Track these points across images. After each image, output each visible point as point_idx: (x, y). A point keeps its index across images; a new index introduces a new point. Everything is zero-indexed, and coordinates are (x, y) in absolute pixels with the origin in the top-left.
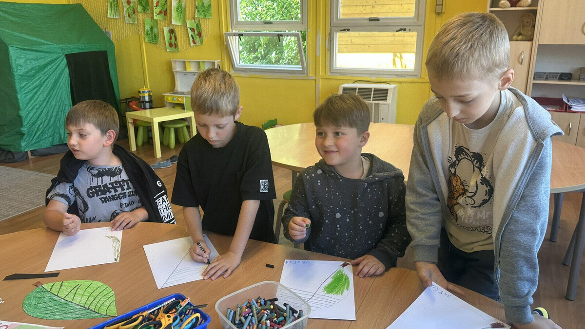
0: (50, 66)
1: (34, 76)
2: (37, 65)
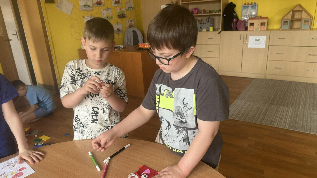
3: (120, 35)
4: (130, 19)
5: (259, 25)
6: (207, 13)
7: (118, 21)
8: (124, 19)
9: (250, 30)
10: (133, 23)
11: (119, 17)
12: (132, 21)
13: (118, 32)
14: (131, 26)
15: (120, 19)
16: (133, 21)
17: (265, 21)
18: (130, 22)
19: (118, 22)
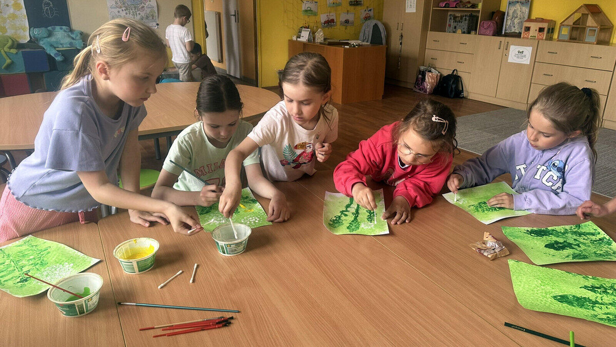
3: (349, 28)
4: (367, 7)
5: (536, 30)
6: (468, 8)
7: (349, 9)
8: (359, 8)
9: (521, 38)
10: (371, 13)
11: (351, 5)
12: (370, 10)
13: (346, 24)
14: (367, 18)
15: (352, 7)
16: (372, 11)
17: (545, 25)
18: (367, 12)
19: (348, 11)
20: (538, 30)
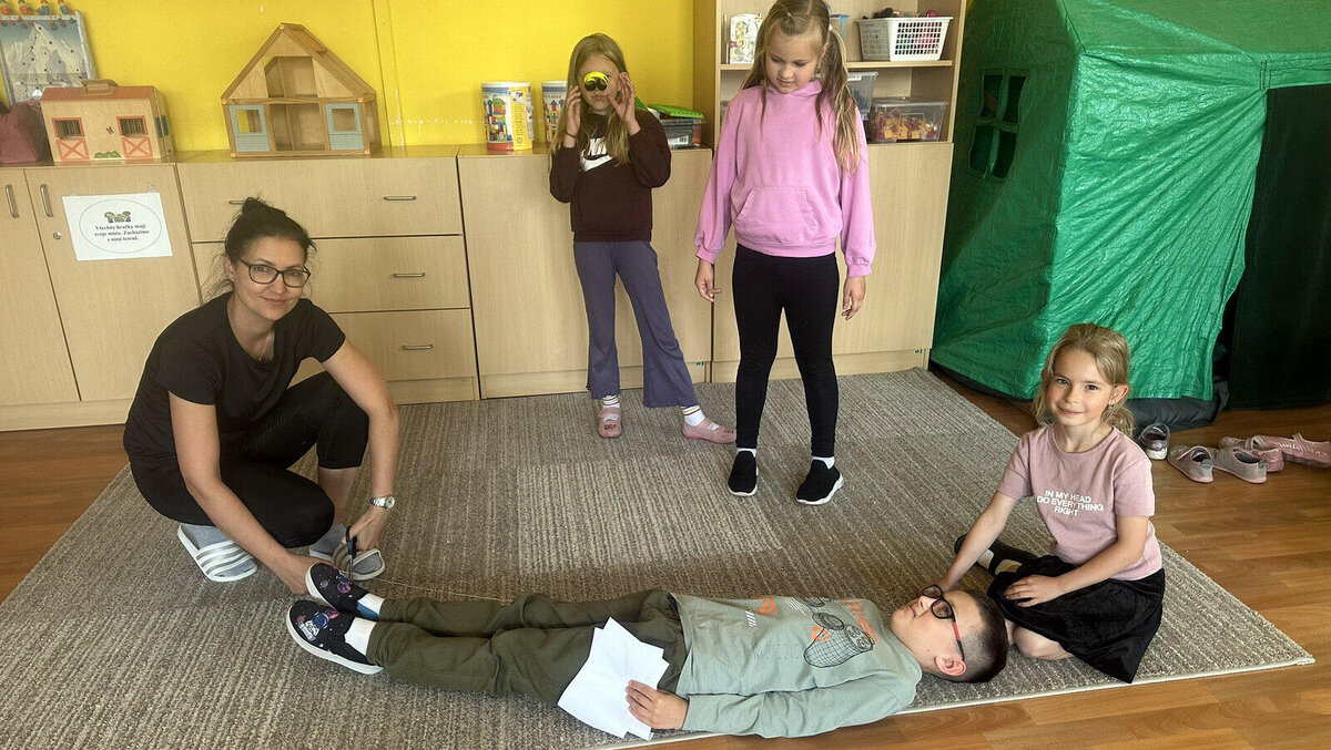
0: (1198, 130)
1: (1128, 159)
2: (1154, 122)
5: (110, 130)
9: (66, 163)
17: (139, 109)
20: (116, 127)
